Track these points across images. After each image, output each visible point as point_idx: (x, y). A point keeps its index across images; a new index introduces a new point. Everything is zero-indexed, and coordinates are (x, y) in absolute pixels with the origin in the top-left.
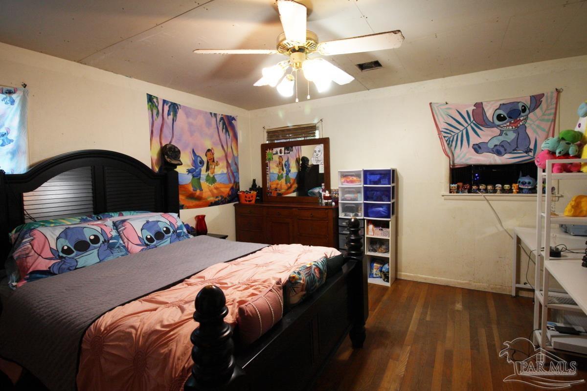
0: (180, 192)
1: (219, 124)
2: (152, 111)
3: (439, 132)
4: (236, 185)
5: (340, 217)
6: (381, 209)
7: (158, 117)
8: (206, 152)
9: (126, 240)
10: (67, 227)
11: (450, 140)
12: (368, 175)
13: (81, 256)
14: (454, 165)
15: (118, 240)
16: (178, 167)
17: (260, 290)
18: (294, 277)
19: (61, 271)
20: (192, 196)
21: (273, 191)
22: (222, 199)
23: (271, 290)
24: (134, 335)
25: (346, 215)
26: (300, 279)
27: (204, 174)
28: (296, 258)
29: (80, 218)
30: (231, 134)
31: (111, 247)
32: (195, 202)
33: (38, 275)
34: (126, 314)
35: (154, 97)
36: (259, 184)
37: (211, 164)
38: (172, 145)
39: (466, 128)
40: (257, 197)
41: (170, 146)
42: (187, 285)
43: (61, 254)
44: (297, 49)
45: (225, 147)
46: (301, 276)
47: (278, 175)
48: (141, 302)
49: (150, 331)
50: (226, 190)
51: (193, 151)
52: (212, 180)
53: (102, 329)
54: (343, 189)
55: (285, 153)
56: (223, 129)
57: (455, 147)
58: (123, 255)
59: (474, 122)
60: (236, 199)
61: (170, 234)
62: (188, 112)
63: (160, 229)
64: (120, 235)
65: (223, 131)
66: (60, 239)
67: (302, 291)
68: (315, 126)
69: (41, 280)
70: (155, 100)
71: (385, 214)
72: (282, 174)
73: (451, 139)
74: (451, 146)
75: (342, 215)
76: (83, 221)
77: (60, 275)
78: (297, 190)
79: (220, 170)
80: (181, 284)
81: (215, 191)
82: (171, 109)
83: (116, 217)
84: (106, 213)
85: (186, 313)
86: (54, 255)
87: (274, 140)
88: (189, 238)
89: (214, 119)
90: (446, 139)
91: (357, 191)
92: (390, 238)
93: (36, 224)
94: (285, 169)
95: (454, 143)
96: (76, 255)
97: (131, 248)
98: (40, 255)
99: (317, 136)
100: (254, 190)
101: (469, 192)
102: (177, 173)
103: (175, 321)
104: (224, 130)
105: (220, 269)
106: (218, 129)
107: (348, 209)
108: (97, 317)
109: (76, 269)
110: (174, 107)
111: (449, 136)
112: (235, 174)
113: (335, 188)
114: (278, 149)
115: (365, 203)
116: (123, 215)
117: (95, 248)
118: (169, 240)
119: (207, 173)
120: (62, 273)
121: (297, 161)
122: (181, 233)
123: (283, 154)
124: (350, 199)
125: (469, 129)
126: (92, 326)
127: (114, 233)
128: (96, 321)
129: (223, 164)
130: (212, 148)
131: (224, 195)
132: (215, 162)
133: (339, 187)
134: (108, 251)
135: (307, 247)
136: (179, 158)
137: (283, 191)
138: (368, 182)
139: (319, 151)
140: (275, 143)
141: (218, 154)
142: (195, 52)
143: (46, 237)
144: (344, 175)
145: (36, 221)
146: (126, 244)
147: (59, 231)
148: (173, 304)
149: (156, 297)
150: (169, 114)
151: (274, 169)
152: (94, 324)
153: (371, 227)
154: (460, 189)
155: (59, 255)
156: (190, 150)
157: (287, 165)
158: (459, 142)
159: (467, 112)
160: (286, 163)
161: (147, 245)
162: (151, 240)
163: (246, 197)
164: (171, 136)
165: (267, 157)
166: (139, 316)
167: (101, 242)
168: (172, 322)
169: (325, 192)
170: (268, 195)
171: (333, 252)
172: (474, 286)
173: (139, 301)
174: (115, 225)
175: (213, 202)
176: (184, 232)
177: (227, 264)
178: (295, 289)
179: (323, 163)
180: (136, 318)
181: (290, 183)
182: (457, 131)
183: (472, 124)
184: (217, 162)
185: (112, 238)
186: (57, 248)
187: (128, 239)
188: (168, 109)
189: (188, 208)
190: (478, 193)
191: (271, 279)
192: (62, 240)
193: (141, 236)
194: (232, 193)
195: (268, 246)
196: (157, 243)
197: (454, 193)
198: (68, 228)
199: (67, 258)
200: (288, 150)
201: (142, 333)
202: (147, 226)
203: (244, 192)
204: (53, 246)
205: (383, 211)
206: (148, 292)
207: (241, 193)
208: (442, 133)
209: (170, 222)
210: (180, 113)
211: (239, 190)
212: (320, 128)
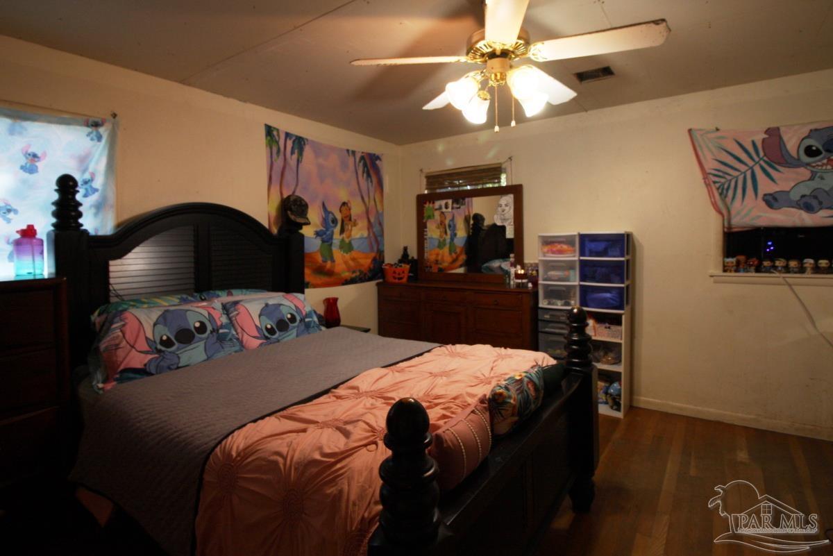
0: (306, 264)
1: (359, 165)
2: (271, 148)
3: (705, 175)
4: (380, 255)
5: (540, 305)
6: (608, 295)
7: (278, 156)
8: (341, 207)
9: (239, 330)
10: (166, 308)
11: (723, 189)
12: (587, 242)
13: (184, 350)
14: (730, 227)
15: (230, 329)
16: (305, 228)
17: (452, 410)
18: (501, 394)
19: (160, 370)
20: (320, 270)
21: (433, 265)
22: (360, 274)
23: (473, 412)
24: (282, 466)
25: (549, 304)
26: (510, 397)
27: (337, 237)
28: (491, 365)
29: (179, 297)
30: (374, 179)
31: (222, 339)
32: (325, 279)
33: (131, 375)
34: (264, 436)
35: (275, 128)
36: (413, 253)
37: (346, 224)
38: (297, 196)
39: (752, 168)
40: (409, 272)
41: (294, 197)
42: (335, 399)
43: (159, 347)
44: (498, 52)
45: (366, 199)
46: (510, 393)
47: (440, 242)
48: (279, 420)
49: (306, 461)
50: (366, 262)
51: (324, 205)
52: (347, 247)
53: (234, 454)
54: (546, 263)
55: (453, 208)
56: (363, 173)
57: (733, 198)
58: (236, 352)
59: (765, 158)
60: (380, 275)
61: (296, 324)
62: (318, 149)
63: (283, 315)
64: (231, 323)
65: (363, 176)
66: (158, 325)
67: (513, 415)
68: (500, 167)
69: (136, 381)
70: (275, 133)
71: (614, 302)
72: (445, 240)
73: (726, 186)
74: (726, 196)
75: (543, 304)
76: (184, 301)
77: (158, 376)
78: (467, 264)
79: (359, 232)
80: (325, 396)
81: (351, 263)
82: (296, 146)
83: (224, 298)
84: (211, 292)
85: (353, 437)
86: (150, 348)
87: (436, 189)
88: (321, 330)
89: (351, 159)
90: (717, 185)
91: (569, 266)
92: (622, 342)
93: (125, 304)
94: (449, 232)
95: (730, 193)
96: (178, 349)
97: (247, 341)
98: (133, 347)
99: (503, 183)
100: (404, 263)
101: (758, 270)
102: (302, 236)
103: (339, 448)
104: (365, 175)
105: (378, 377)
106: (357, 173)
107: (553, 293)
108: (222, 437)
109: (178, 368)
110: (300, 143)
111: (723, 180)
112: (379, 238)
113: (532, 262)
114: (443, 202)
115: (581, 286)
116: (231, 295)
117: (201, 339)
118: (294, 332)
119: (341, 238)
120: (160, 373)
121: (467, 220)
122: (309, 322)
123: (450, 210)
124: (556, 278)
125: (757, 170)
126: (218, 449)
127: (224, 320)
128: (224, 443)
129: (362, 224)
130: (349, 201)
131: (363, 269)
132: (352, 219)
133: (540, 260)
134: (218, 345)
135: (502, 351)
136: (306, 215)
137: (446, 264)
138: (587, 252)
139: (506, 205)
140: (436, 193)
141: (357, 209)
142: (353, 63)
143: (140, 322)
144: (548, 242)
145: (123, 300)
146: (240, 335)
147: (155, 314)
148: (325, 425)
149: (297, 413)
150: (292, 153)
151: (433, 232)
152: (221, 447)
153: (591, 322)
154: (741, 266)
155: (156, 348)
156: (319, 203)
157: (452, 225)
158: (739, 191)
159: (754, 144)
160: (451, 223)
161: (267, 338)
162: (271, 331)
163: (394, 272)
164: (295, 184)
165: (426, 214)
166: (283, 439)
167: (208, 332)
168: (337, 450)
169: (515, 267)
170: (427, 270)
171: (544, 359)
172: (765, 424)
173: (276, 417)
174: (226, 308)
175: (349, 279)
176: (314, 322)
177: (385, 371)
178: (503, 412)
179: (512, 223)
180: (280, 441)
181: (456, 253)
182: (735, 173)
183: (762, 162)
184: (355, 220)
185: (222, 327)
186: (154, 338)
187: (243, 329)
188: (291, 145)
189: (315, 286)
190: (773, 273)
191: (465, 395)
192: (159, 327)
193: (258, 324)
194: (374, 267)
195: (440, 347)
196: (280, 336)
197: (731, 271)
198: (167, 311)
199: (167, 353)
200: (458, 204)
201: (293, 463)
202: (266, 311)
203: (392, 265)
204: (150, 335)
205: (610, 298)
206: (285, 405)
207: (386, 267)
208: (711, 176)
209: (295, 306)
210: (308, 151)
211: (383, 262)
212: (509, 170)
